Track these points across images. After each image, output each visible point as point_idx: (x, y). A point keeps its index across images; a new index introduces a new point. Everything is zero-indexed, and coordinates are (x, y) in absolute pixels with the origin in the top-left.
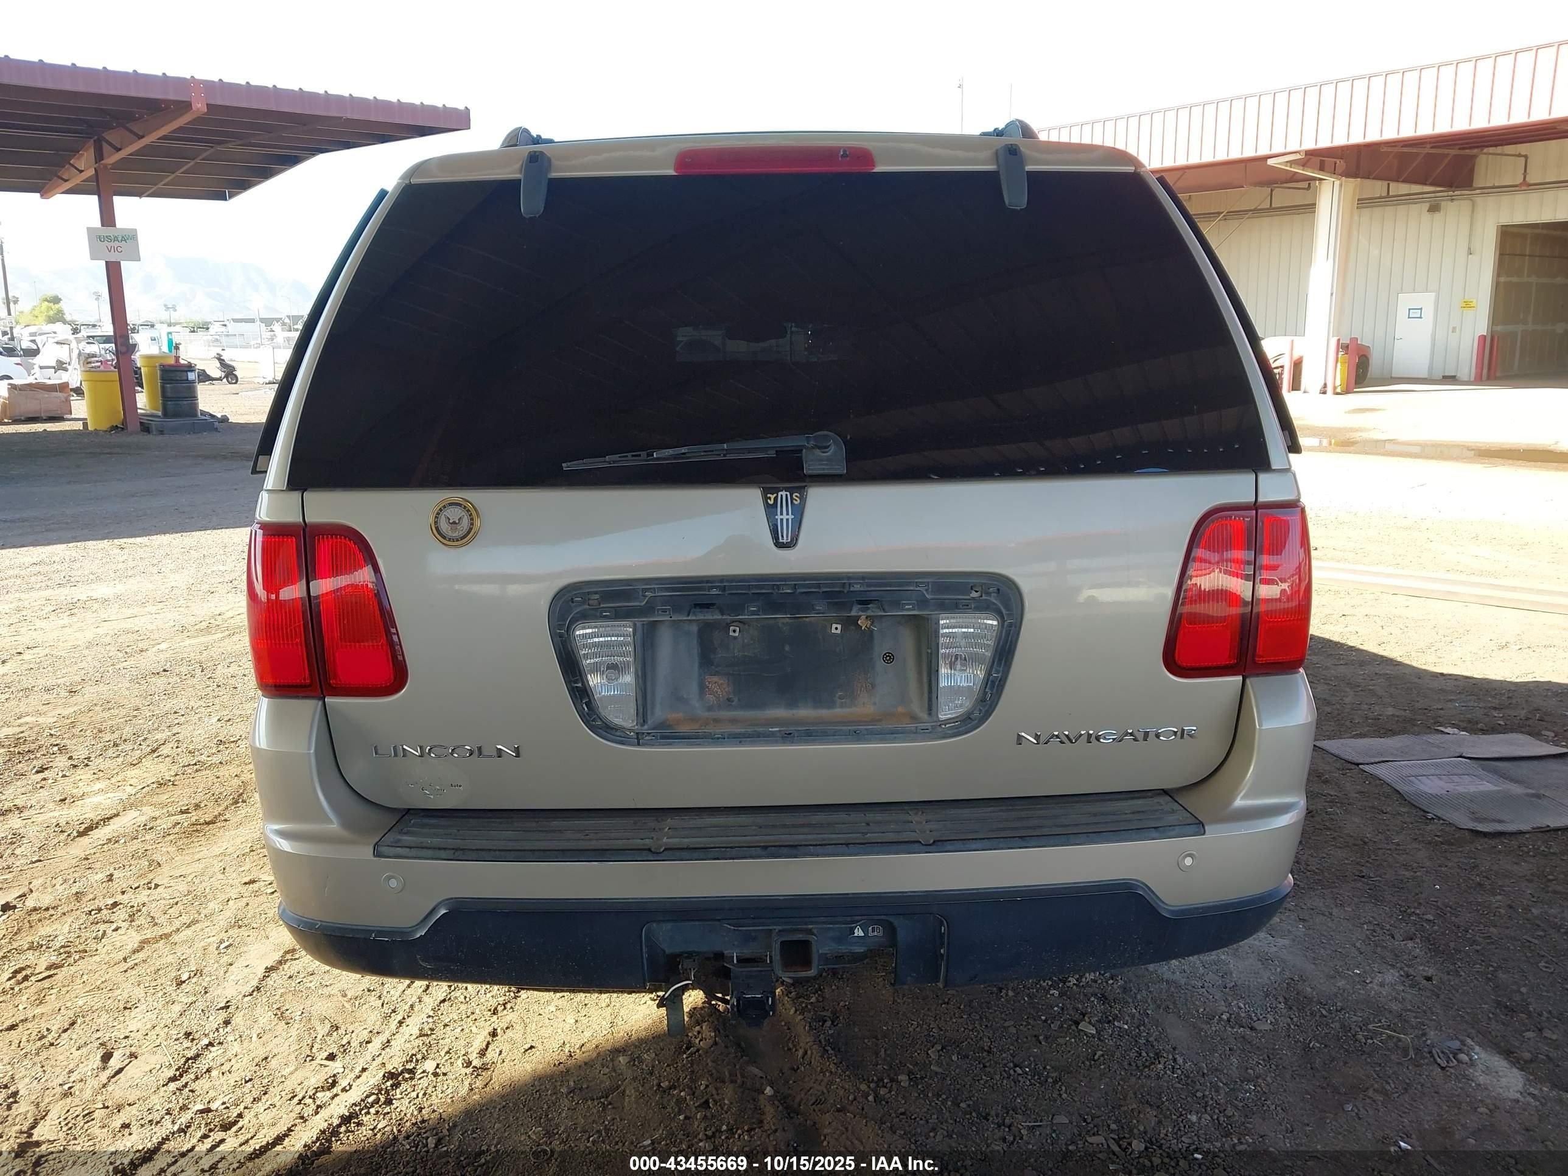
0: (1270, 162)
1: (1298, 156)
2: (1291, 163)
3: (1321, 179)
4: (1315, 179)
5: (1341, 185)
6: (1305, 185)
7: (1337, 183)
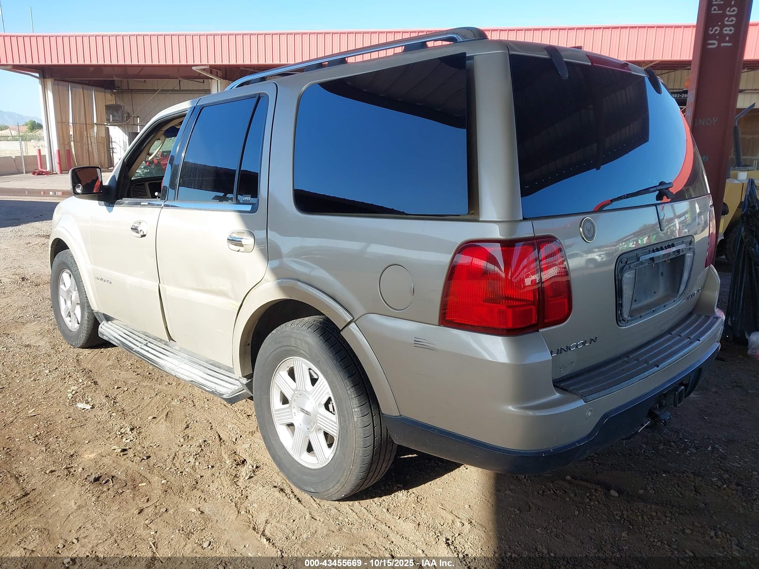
0: (194, 68)
1: (206, 67)
2: (204, 70)
3: (212, 79)
4: (208, 78)
5: (221, 83)
6: (202, 80)
7: (219, 81)
